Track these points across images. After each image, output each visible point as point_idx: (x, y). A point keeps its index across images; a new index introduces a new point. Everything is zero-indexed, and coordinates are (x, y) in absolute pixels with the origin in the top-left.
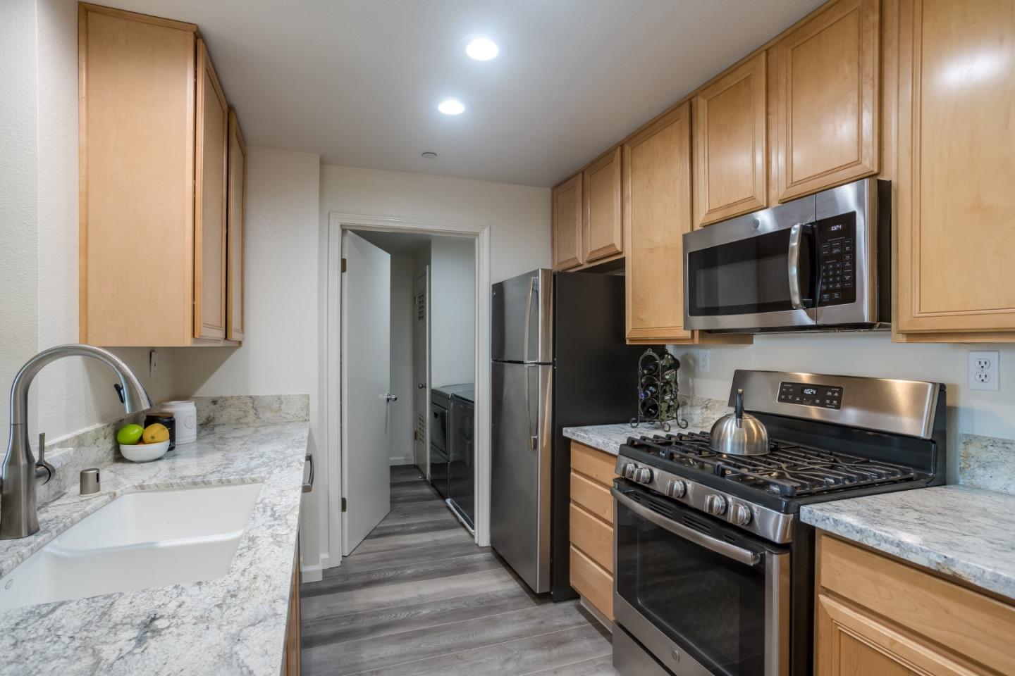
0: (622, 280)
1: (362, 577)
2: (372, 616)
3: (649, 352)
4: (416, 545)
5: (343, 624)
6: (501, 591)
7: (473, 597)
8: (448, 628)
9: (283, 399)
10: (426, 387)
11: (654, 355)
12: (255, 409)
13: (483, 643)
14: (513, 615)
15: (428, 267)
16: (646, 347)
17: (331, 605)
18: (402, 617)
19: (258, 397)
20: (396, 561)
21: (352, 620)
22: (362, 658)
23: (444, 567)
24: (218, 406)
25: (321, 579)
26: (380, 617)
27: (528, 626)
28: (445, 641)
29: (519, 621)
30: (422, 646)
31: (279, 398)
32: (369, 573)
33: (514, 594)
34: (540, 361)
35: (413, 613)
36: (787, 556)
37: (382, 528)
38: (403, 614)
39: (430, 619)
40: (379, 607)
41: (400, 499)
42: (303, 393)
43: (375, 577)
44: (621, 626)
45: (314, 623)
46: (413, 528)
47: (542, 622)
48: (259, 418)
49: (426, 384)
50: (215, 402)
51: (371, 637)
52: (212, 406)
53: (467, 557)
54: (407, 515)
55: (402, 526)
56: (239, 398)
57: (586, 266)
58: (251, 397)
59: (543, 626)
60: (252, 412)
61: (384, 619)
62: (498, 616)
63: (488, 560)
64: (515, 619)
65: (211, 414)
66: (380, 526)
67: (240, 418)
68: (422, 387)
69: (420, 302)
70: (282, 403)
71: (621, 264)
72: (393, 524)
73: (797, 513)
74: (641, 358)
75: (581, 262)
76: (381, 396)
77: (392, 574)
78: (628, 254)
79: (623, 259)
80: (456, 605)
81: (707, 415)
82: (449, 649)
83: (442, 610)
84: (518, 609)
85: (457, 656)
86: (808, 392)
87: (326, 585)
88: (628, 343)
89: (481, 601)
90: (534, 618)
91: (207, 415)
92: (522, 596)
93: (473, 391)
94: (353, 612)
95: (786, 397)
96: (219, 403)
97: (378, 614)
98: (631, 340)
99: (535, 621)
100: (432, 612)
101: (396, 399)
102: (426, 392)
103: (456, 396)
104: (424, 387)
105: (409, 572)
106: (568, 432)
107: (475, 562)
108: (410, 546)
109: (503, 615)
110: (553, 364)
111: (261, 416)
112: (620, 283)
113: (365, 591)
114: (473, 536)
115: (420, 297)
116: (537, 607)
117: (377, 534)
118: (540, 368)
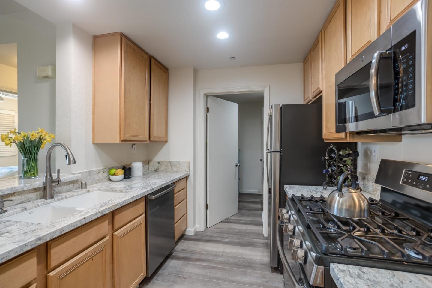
1: (208, 238)
2: (200, 254)
3: (332, 147)
4: (238, 229)
5: (189, 254)
6: (259, 260)
7: (244, 258)
8: (224, 269)
9: (180, 162)
11: (334, 148)
12: (171, 166)
13: (233, 282)
14: (256, 273)
17: (190, 246)
18: (211, 259)
19: (172, 162)
20: (225, 234)
21: (193, 254)
22: (185, 270)
23: (242, 242)
24: (159, 164)
25: (193, 235)
26: (203, 256)
27: (259, 281)
28: (219, 274)
29: (257, 277)
30: (209, 273)
31: (179, 162)
32: (212, 237)
33: (264, 263)
35: (216, 258)
37: (230, 219)
38: (212, 257)
39: (221, 263)
40: (205, 252)
41: (245, 208)
42: (188, 161)
43: (213, 239)
45: (180, 251)
46: (242, 222)
47: (268, 282)
48: (172, 169)
50: (159, 163)
51: (194, 263)
52: (158, 164)
53: (255, 240)
54: (244, 215)
55: (238, 220)
56: (166, 162)
57: (313, 100)
58: (170, 162)
59: (267, 284)
60: (170, 167)
61: (203, 257)
62: (249, 271)
63: (263, 244)
64: (256, 275)
65: (158, 167)
66: (230, 218)
67: (167, 169)
70: (180, 164)
72: (234, 218)
74: (327, 150)
75: (310, 98)
76: (232, 164)
77: (219, 239)
78: (324, 92)
80: (235, 260)
81: (375, 187)
82: (218, 279)
83: (228, 261)
84: (261, 271)
85: (219, 283)
86: (422, 178)
87: (194, 237)
88: (325, 141)
89: (247, 262)
90: (265, 278)
91: (156, 167)
92: (267, 265)
94: (195, 250)
95: (407, 180)
96: (160, 163)
97: (203, 254)
98: (326, 140)
99: (265, 280)
100: (223, 260)
105: (227, 240)
106: (285, 187)
107: (257, 243)
108: (235, 229)
109: (252, 272)
110: (281, 152)
111: (173, 169)
113: (205, 244)
116: (271, 273)
117: (226, 221)
118: (273, 153)
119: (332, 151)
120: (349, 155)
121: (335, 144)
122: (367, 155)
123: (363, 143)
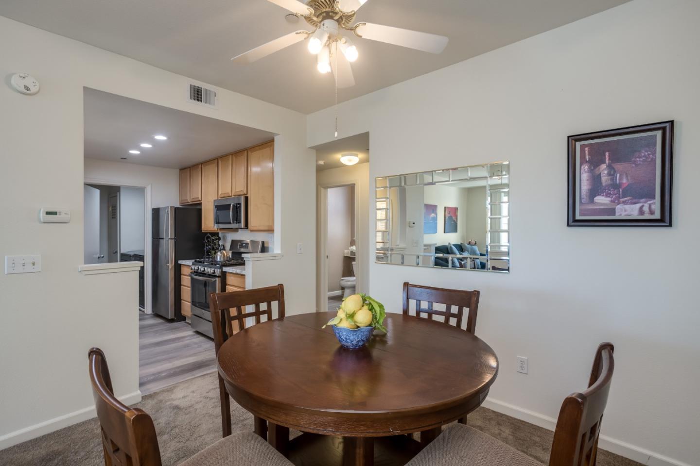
0: (200, 210)
3: (209, 235)
10: (117, 253)
11: (210, 236)
14: (160, 326)
15: (118, 193)
16: (207, 233)
27: (165, 327)
29: (162, 327)
34: (170, 237)
36: (220, 278)
44: (195, 315)
49: (117, 251)
57: (191, 203)
59: (171, 327)
63: (151, 317)
68: (115, 253)
69: (113, 210)
71: (201, 204)
73: (222, 269)
74: (205, 237)
75: (189, 201)
76: (95, 256)
78: (203, 202)
79: (201, 203)
86: (244, 245)
88: (203, 232)
93: (144, 252)
101: (103, 257)
102: (117, 256)
103: (136, 255)
104: (116, 253)
106: (180, 262)
110: (175, 239)
112: (200, 211)
114: (144, 312)
115: (113, 207)
116: (170, 324)
118: (170, 240)
119: (208, 237)
120: (216, 239)
121: (210, 233)
122: (225, 238)
123: (222, 233)
